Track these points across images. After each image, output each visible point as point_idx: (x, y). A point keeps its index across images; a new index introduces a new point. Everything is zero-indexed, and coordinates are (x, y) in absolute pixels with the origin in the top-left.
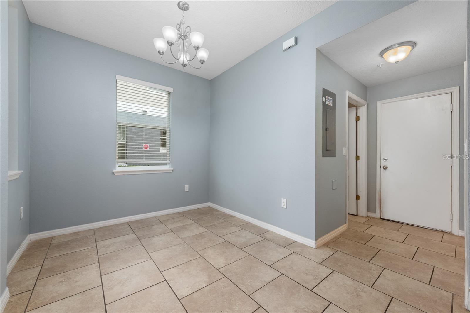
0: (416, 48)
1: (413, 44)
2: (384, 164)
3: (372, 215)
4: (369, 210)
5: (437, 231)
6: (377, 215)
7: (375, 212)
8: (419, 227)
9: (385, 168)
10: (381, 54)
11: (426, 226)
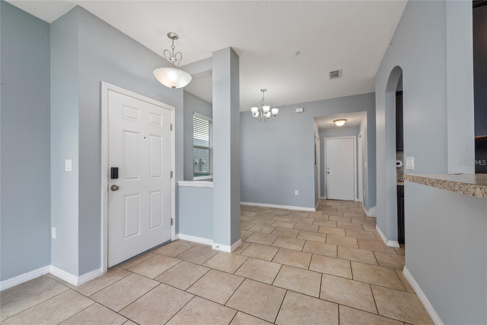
0: (347, 121)
1: (346, 120)
2: (328, 171)
3: (323, 198)
4: (321, 196)
5: (349, 201)
6: (325, 198)
7: (324, 196)
8: (343, 200)
9: (329, 173)
10: (334, 121)
11: (345, 199)
